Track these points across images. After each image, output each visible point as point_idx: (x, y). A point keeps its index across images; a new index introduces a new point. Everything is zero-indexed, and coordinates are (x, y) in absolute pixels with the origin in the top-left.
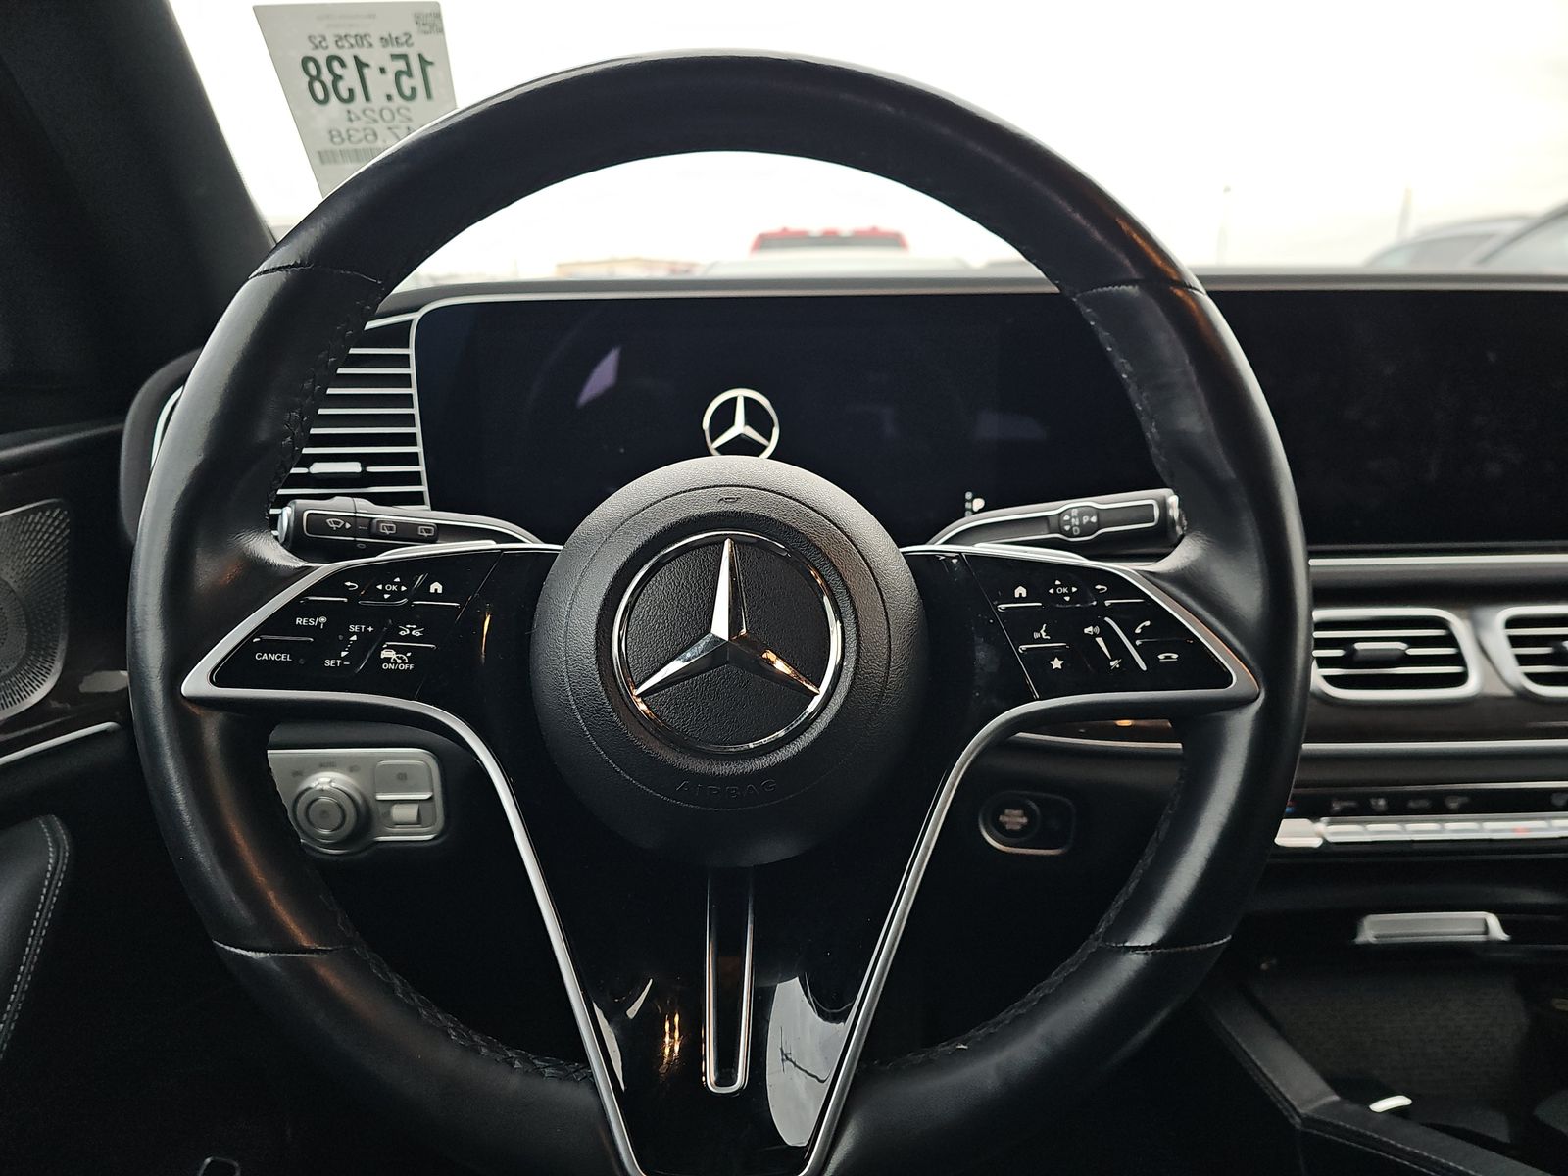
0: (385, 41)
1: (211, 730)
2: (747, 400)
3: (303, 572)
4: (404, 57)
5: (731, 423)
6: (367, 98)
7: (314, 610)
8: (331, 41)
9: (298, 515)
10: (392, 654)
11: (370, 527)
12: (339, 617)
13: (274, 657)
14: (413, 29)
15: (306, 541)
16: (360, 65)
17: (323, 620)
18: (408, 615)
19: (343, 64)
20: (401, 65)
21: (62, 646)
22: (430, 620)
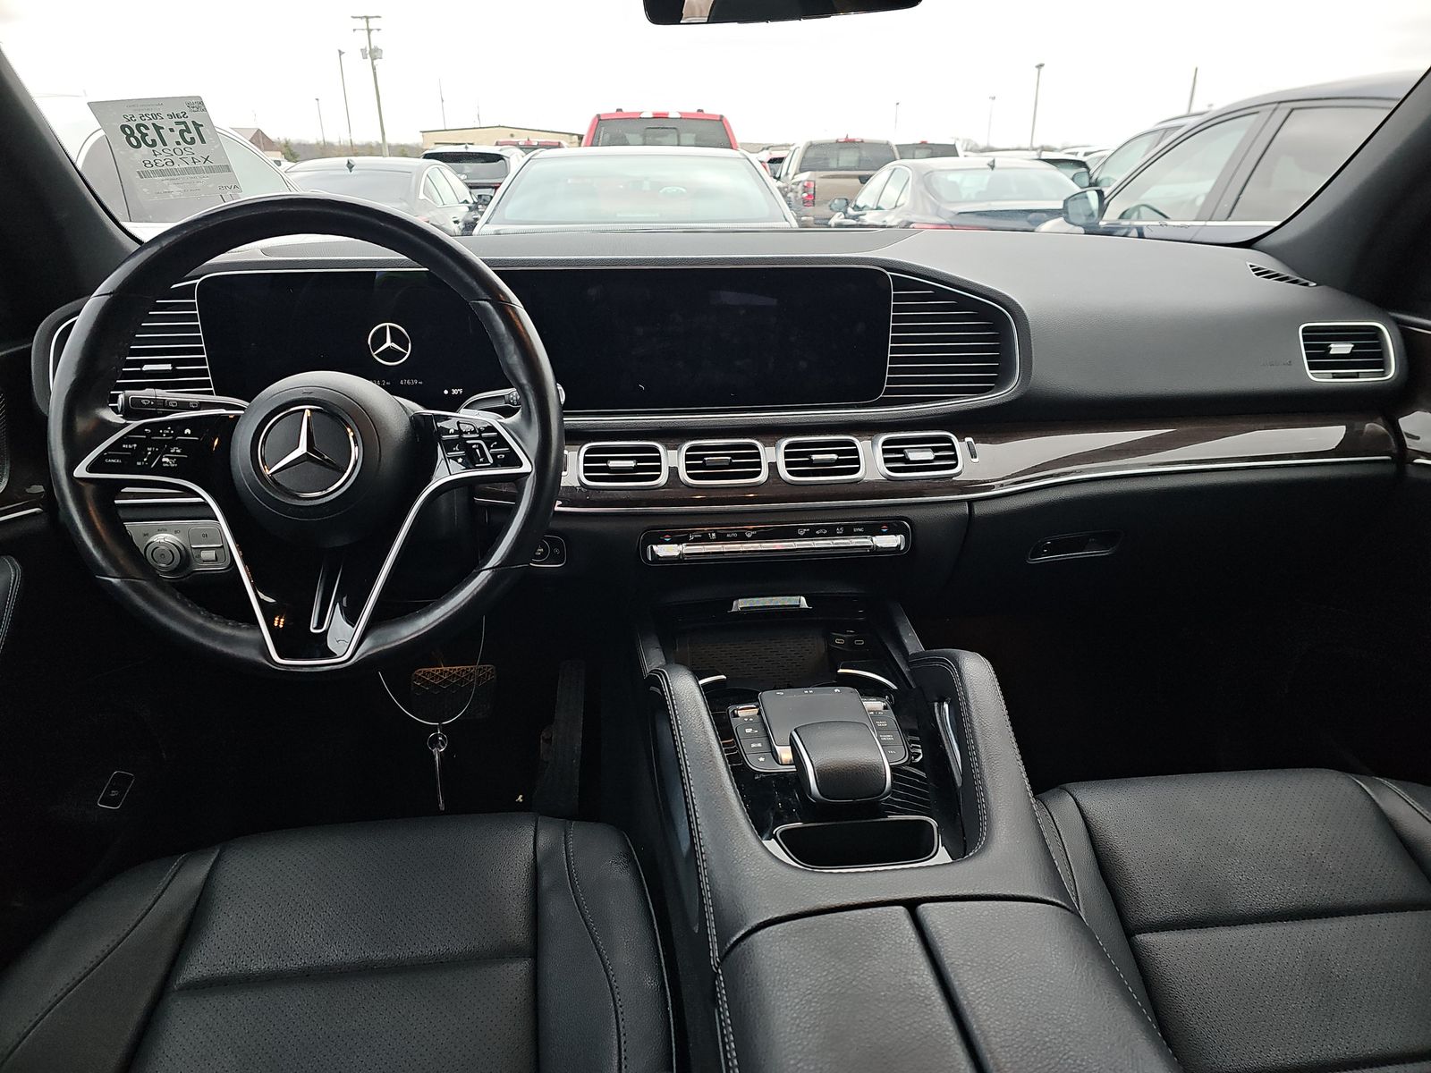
0: (171, 116)
1: (89, 491)
2: (390, 327)
3: (126, 425)
4: (184, 123)
5: (385, 342)
6: (165, 144)
7: (130, 441)
8: (137, 117)
9: (126, 398)
10: (167, 460)
11: (164, 403)
12: (142, 445)
13: (114, 461)
14: (187, 110)
15: (130, 411)
16: (157, 128)
17: (135, 445)
18: (173, 443)
19: (147, 128)
20: (183, 127)
21: (7, 467)
22: (185, 445)
